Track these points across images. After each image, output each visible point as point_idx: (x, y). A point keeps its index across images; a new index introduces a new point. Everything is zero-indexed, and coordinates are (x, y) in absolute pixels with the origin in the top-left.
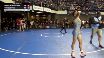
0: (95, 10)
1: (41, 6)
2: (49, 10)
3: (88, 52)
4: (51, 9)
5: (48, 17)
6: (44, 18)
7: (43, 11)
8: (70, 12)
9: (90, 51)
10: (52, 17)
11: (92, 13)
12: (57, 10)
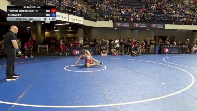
0: (164, 21)
1: (63, 13)
2: (80, 20)
3: (153, 97)
4: (83, 18)
5: (77, 34)
6: (70, 35)
7: (68, 22)
8: (119, 24)
9: (156, 97)
10: (85, 34)
11: (158, 27)
12: (95, 20)
